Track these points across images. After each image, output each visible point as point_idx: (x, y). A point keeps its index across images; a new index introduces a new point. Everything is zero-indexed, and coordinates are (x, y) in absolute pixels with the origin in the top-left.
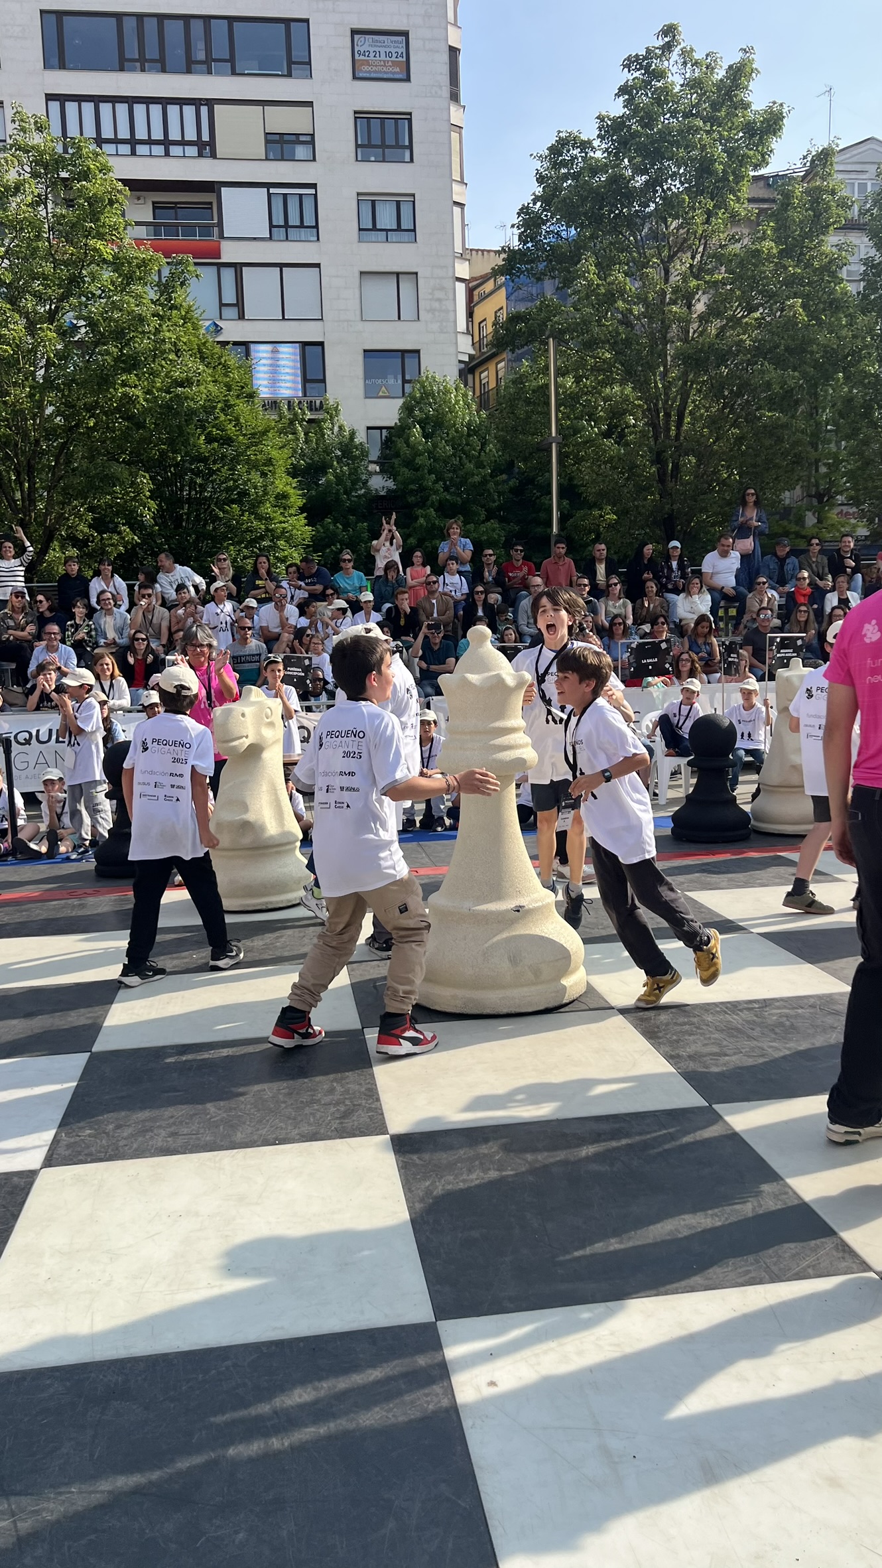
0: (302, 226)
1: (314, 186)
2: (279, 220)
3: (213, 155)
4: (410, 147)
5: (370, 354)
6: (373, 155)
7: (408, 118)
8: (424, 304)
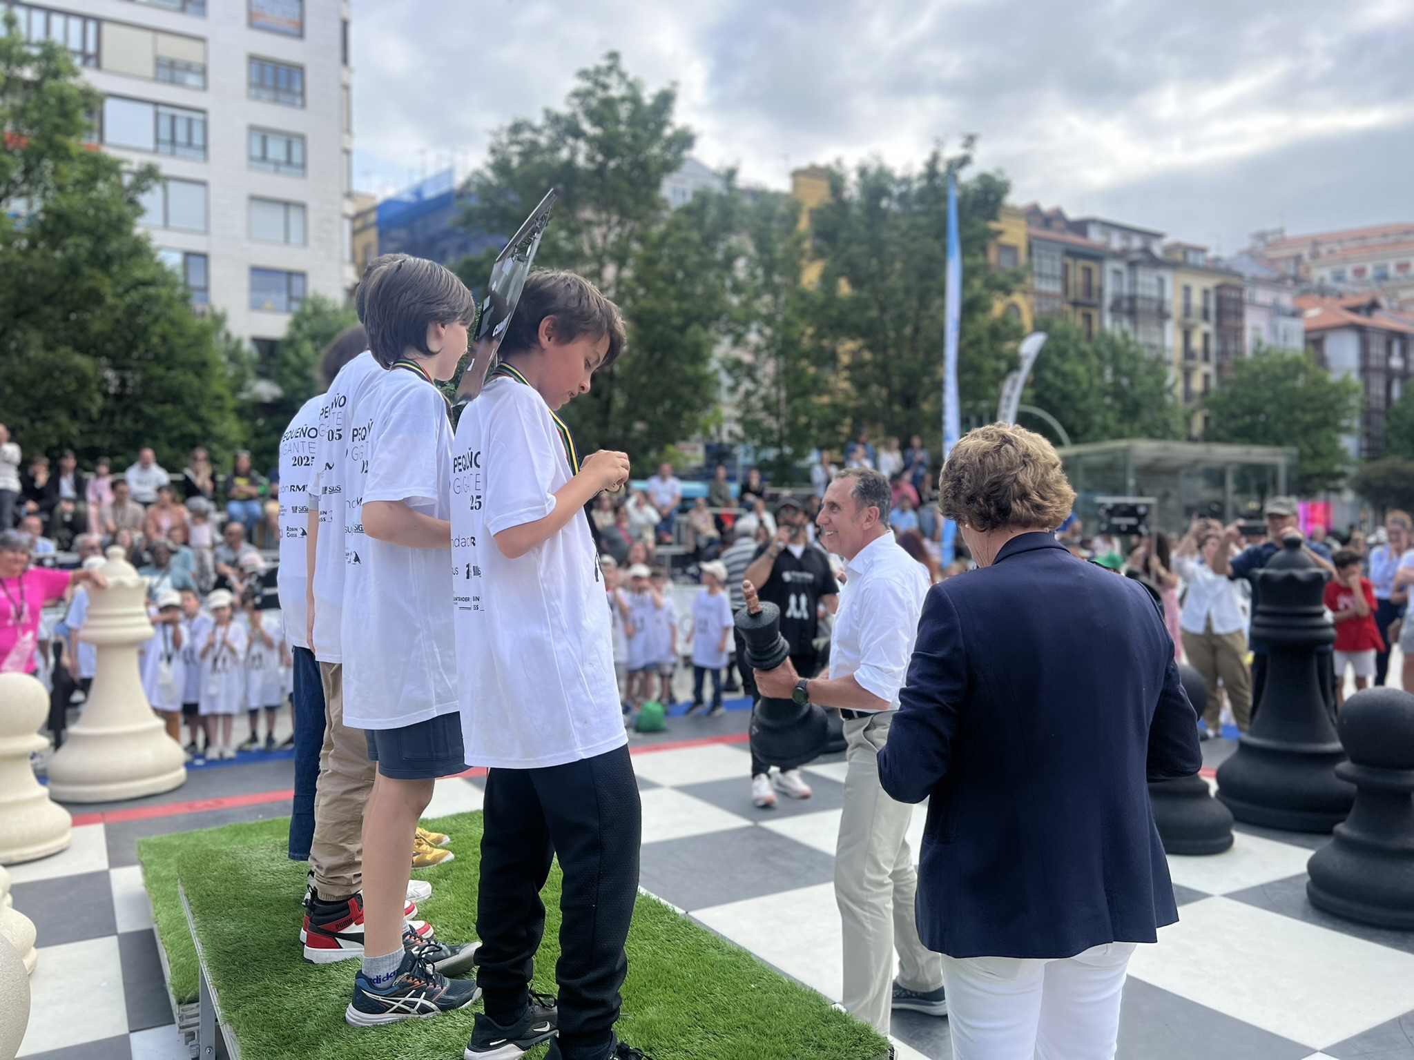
0: (189, 144)
1: (203, 111)
2: (165, 134)
3: (98, 66)
4: (302, 94)
5: (256, 271)
6: (267, 95)
7: (301, 69)
8: (312, 233)
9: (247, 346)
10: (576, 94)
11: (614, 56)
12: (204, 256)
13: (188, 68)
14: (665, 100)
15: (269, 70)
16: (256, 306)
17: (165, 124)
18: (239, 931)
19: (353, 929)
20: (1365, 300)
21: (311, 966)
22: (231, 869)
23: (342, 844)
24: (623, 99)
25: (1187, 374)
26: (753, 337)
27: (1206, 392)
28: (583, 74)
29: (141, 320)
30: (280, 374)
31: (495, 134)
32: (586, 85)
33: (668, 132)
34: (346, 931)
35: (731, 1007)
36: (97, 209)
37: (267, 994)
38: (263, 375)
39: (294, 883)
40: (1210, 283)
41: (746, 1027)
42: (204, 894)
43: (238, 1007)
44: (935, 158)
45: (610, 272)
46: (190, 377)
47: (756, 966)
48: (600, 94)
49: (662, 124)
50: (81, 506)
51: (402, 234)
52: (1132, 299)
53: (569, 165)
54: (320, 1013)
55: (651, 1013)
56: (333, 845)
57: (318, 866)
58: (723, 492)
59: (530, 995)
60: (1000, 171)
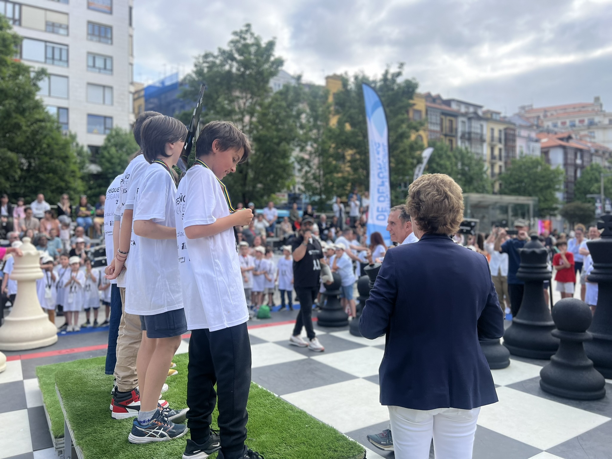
0: (60, 60)
1: (67, 45)
2: (50, 55)
3: (20, 25)
4: (111, 39)
5: (90, 116)
6: (95, 39)
7: (111, 28)
8: (115, 99)
9: (86, 149)
10: (232, 42)
11: (248, 25)
12: (67, 109)
13: (60, 26)
14: (271, 45)
15: (96, 28)
16: (90, 131)
17: (50, 51)
18: (83, 406)
19: (133, 404)
20: (566, 135)
21: (115, 420)
22: (79, 379)
23: (129, 367)
24: (253, 45)
25: (492, 165)
26: (309, 148)
27: (500, 173)
28: (235, 33)
29: (38, 137)
30: (101, 161)
31: (196, 58)
32: (236, 38)
33: (272, 59)
34: (130, 405)
35: (297, 435)
36: (19, 88)
37: (95, 433)
38: (93, 162)
39: (107, 385)
40: (502, 127)
41: (304, 443)
42: (67, 389)
43: (82, 438)
44: (387, 72)
45: (247, 119)
46: (61, 162)
47: (308, 417)
48: (243, 42)
49: (269, 56)
50: (10, 219)
51: (155, 101)
52: (470, 133)
53: (229, 72)
54: (119, 440)
55: (263, 438)
56: (125, 367)
57: (118, 377)
58: (296, 215)
59: (211, 431)
60: (414, 79)
